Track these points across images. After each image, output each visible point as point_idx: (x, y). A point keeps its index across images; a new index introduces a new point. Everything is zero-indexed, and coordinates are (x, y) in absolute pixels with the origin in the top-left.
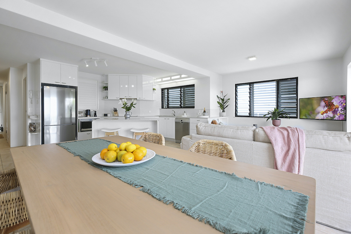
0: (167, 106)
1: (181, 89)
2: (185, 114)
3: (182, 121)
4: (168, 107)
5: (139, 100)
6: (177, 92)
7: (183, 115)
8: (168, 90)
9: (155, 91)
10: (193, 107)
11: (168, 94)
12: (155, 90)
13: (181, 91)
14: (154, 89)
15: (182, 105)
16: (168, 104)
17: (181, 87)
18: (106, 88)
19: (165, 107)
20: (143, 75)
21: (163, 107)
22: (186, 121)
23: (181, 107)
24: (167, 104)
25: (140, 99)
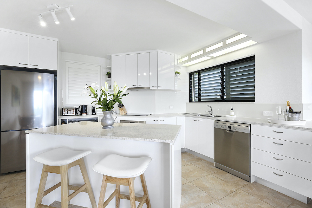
0: (198, 98)
1: (223, 69)
2: (233, 113)
3: (229, 127)
4: (200, 101)
5: (155, 90)
6: (216, 75)
7: (229, 114)
8: (199, 75)
9: (179, 76)
10: (253, 100)
11: (199, 79)
12: (179, 74)
13: (222, 73)
14: (177, 73)
15: (225, 97)
16: (199, 95)
17: (222, 66)
18: (109, 75)
19: (195, 100)
20: (158, 50)
21: (191, 101)
22: (242, 129)
23: (223, 100)
24: (197, 95)
25: (153, 88)
